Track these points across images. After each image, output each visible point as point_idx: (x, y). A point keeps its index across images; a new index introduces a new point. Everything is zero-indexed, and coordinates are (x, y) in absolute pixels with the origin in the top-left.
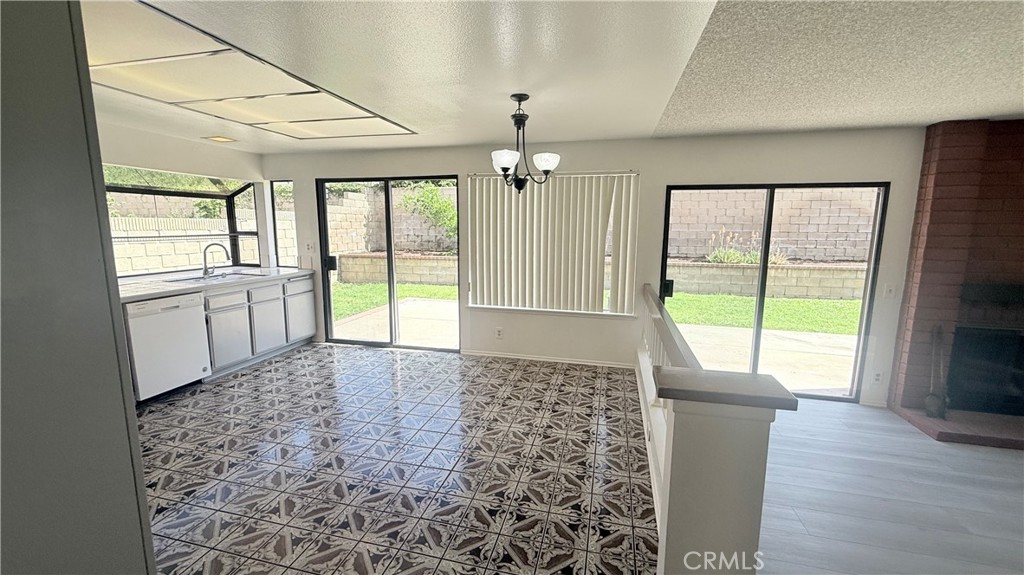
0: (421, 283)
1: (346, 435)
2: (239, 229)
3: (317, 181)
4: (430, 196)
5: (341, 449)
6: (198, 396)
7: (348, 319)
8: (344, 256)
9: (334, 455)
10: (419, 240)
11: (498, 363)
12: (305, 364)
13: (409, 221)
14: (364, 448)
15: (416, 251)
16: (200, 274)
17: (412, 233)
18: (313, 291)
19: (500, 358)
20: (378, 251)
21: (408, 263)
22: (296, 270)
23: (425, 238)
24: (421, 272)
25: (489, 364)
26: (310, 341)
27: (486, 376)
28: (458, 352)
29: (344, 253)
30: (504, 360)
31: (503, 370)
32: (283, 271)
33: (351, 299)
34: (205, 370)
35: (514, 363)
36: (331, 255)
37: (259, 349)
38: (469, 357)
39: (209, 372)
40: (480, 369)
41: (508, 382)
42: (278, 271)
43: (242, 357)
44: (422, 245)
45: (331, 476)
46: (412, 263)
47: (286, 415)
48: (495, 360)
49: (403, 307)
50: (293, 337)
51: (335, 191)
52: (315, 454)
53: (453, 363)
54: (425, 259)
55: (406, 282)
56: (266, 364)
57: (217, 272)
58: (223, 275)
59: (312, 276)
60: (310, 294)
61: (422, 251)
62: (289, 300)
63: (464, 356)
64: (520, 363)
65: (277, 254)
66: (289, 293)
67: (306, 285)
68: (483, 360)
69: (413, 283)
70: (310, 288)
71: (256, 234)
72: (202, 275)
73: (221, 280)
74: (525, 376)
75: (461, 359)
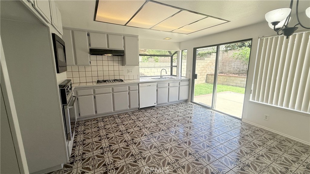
0: (236, 86)
1: (195, 134)
2: (173, 65)
3: (194, 48)
4: (246, 52)
5: (191, 139)
6: (152, 110)
7: (203, 95)
8: (208, 74)
9: (188, 140)
10: (239, 70)
11: (262, 132)
12: (181, 108)
13: (235, 63)
14: (198, 142)
15: (236, 74)
16: (160, 77)
17: (236, 67)
18: (189, 85)
19: (265, 130)
20: (221, 73)
21: (231, 78)
22: (185, 78)
23: (241, 69)
24: (237, 82)
25: (256, 131)
26: (186, 101)
27: (252, 137)
28: (240, 120)
29: (209, 73)
30: (267, 132)
31: (265, 137)
32: (182, 78)
33: (207, 89)
34: (155, 103)
35: (274, 136)
36: (196, 74)
37: (170, 101)
38: (245, 124)
39: (156, 105)
40: (250, 132)
41: (265, 146)
42: (181, 78)
43: (165, 102)
44: (240, 71)
45: (185, 146)
46: (233, 78)
47: (180, 121)
48: (261, 130)
49: (218, 95)
50: (180, 99)
51: (209, 53)
52: (183, 137)
53: (236, 124)
54: (239, 77)
55: (230, 85)
56: (171, 105)
57: (164, 77)
58: (165, 78)
59: (189, 80)
60: (188, 86)
61: (238, 74)
62: (180, 87)
63: (243, 122)
64: (278, 137)
65: (181, 73)
66: (181, 85)
67: (187, 83)
68: (254, 128)
69: (232, 86)
70: (188, 84)
71: (176, 66)
72: (160, 78)
73: (164, 79)
74: (279, 146)
75: (241, 124)
